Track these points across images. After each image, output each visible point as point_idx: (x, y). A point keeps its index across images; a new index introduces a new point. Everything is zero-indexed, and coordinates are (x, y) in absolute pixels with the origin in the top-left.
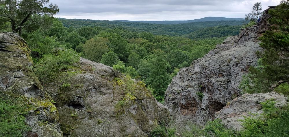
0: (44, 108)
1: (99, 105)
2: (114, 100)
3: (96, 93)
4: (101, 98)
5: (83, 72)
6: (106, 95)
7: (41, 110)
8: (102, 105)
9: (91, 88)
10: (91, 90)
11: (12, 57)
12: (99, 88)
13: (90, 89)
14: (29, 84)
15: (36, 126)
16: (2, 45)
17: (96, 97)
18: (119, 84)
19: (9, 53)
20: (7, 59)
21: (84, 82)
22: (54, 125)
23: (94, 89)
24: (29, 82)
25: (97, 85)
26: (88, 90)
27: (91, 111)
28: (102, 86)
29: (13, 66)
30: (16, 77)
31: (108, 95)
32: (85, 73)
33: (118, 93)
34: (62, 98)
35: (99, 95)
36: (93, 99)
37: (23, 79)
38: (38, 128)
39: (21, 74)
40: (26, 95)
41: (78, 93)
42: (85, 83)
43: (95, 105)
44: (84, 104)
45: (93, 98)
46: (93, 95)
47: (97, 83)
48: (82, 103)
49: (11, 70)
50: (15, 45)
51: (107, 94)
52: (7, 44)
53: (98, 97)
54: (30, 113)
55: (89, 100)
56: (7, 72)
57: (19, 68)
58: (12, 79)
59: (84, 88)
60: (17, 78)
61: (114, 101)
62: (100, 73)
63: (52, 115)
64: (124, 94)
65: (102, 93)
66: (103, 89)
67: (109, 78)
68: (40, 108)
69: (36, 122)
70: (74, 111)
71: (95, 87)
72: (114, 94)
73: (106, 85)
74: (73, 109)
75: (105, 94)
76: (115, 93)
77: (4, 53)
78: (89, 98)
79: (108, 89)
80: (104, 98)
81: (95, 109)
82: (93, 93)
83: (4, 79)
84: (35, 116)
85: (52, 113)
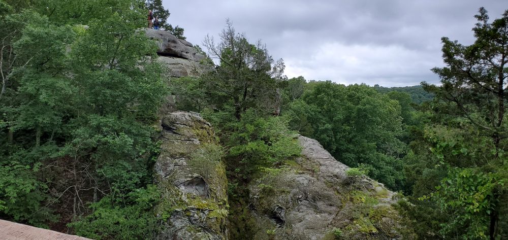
0: (198, 209)
1: (304, 227)
2: (331, 224)
3: (307, 207)
4: (311, 216)
5: (301, 172)
6: (323, 215)
7: (194, 212)
8: (308, 228)
9: (300, 197)
10: (301, 201)
11: (179, 141)
12: (314, 199)
13: (299, 199)
14: (190, 175)
15: (184, 230)
16: (174, 126)
17: (304, 213)
18: (355, 201)
19: (177, 137)
20: (174, 142)
21: (292, 187)
22: (210, 235)
23: (305, 199)
24: (191, 174)
25: (310, 196)
26: (296, 200)
27: (290, 233)
28: (320, 199)
29: (176, 151)
30: (176, 165)
31: (326, 214)
32: (303, 173)
33: (344, 214)
34: (262, 203)
35: (311, 211)
36: (300, 215)
37: (183, 169)
38: (185, 234)
39: (183, 162)
40: (182, 188)
41: (280, 201)
42: (293, 189)
43: (298, 225)
44: (284, 219)
45: (301, 213)
46: (301, 208)
47: (311, 192)
48: (282, 217)
49: (172, 156)
50: (188, 127)
51: (325, 212)
52: (178, 126)
53: (308, 214)
54: (177, 212)
55: (293, 214)
56: (167, 158)
57: (182, 155)
58: (171, 167)
59: (289, 197)
60: (177, 167)
61: (330, 226)
62: (327, 178)
63: (209, 222)
64: (352, 219)
65: (317, 210)
66: (320, 204)
67: (338, 188)
68: (193, 209)
69: (183, 225)
70: (275, 226)
71: (307, 198)
72: (337, 215)
73: (328, 198)
74: (275, 224)
75: (321, 212)
76: (339, 214)
77: (174, 135)
78: (294, 212)
79: (331, 205)
80: (316, 217)
81: (296, 230)
82: (302, 207)
83: (164, 166)
84: (184, 217)
85: (210, 218)
